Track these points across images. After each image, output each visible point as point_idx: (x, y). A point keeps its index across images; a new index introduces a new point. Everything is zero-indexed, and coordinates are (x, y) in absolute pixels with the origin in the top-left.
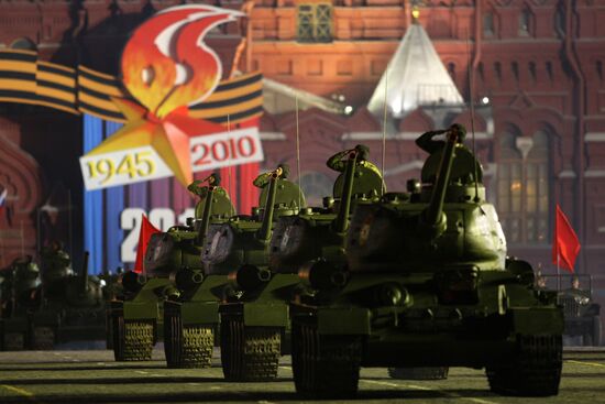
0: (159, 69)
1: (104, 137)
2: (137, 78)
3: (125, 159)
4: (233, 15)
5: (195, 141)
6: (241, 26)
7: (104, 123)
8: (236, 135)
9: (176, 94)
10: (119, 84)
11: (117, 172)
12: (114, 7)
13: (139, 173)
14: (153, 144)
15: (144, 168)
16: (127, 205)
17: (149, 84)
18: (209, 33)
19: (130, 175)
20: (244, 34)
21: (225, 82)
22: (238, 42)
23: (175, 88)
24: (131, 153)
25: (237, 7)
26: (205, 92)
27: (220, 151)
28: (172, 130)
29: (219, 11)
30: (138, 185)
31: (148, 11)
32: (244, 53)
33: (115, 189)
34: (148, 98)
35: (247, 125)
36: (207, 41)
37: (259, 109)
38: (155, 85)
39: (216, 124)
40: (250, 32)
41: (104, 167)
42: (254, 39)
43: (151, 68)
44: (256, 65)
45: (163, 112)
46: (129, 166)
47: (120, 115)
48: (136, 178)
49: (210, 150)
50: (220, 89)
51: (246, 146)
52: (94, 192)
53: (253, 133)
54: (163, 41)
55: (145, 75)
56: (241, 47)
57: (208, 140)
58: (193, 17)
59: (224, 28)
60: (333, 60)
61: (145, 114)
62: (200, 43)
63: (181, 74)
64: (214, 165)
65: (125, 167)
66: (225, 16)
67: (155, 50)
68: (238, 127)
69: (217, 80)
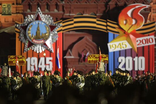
0: (128, 20)
1: (114, 38)
2: (122, 23)
3: (120, 44)
4: (147, 6)
5: (137, 39)
6: (150, 9)
7: (114, 34)
8: (148, 37)
9: (133, 27)
10: (118, 24)
11: (117, 47)
12: (116, 4)
13: (123, 47)
14: (127, 40)
15: (124, 46)
16: (120, 56)
17: (126, 24)
18: (141, 11)
19: (121, 48)
20: (150, 11)
21: (146, 24)
22: (149, 13)
23: (132, 25)
24: (121, 42)
25: (149, 4)
26: (140, 26)
27: (144, 42)
28: (132, 36)
29: (144, 5)
30: (123, 50)
31: (125, 5)
32: (150, 16)
33: (117, 52)
34: (125, 28)
35: (151, 35)
36: (141, 13)
37: (154, 30)
38: (127, 25)
39: (143, 35)
40: (152, 11)
41: (114, 46)
42: (153, 13)
43: (126, 20)
44: (153, 19)
45: (129, 32)
46: (120, 46)
47: (118, 32)
48: (122, 49)
49: (142, 41)
50: (144, 25)
51: (151, 40)
52: (111, 52)
53: (153, 37)
54: (129, 13)
55: (125, 22)
56: (150, 15)
57: (141, 39)
58: (137, 7)
59: (145, 10)
61: (125, 32)
62: (139, 14)
63: (134, 22)
65: (119, 46)
66: (145, 7)
67: (127, 15)
68: (149, 35)
69: (143, 23)
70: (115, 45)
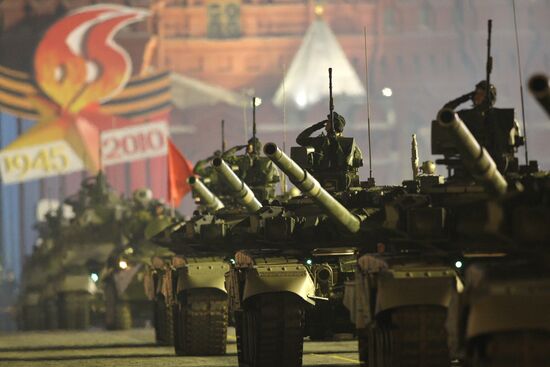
0: (70, 66)
1: (20, 132)
2: (50, 75)
3: (41, 155)
4: (141, 14)
5: (106, 136)
6: (154, 24)
7: (19, 121)
8: (145, 129)
10: (32, 81)
12: (27, 8)
13: (54, 167)
14: (67, 138)
15: (58, 162)
16: (42, 196)
17: (61, 81)
18: (120, 32)
19: (46, 169)
20: (155, 31)
21: (136, 78)
22: (146, 41)
23: (86, 86)
24: (45, 148)
25: (146, 6)
26: (115, 87)
27: (130, 145)
28: (84, 126)
29: (127, 11)
30: (53, 179)
31: (61, 11)
32: (155, 51)
33: (32, 183)
34: (61, 94)
35: (156, 119)
36: (118, 40)
37: (167, 103)
38: (68, 84)
39: (126, 119)
40: (162, 31)
41: (20, 161)
42: (167, 37)
43: (63, 67)
44: (167, 61)
45: (77, 107)
46: (44, 159)
47: (33, 112)
48: (51, 173)
49: (121, 144)
50: (130, 84)
51: (155, 140)
52: (10, 187)
53: (162, 127)
54: (74, 40)
55: (58, 73)
56: (152, 44)
57: (119, 134)
58: (103, 17)
59: (134, 27)
60: (241, 56)
61: (58, 110)
62: (110, 42)
63: (91, 72)
64: (125, 158)
65: (40, 162)
67: (66, 49)
68: (147, 121)
69: (126, 77)
70: (25, 160)
